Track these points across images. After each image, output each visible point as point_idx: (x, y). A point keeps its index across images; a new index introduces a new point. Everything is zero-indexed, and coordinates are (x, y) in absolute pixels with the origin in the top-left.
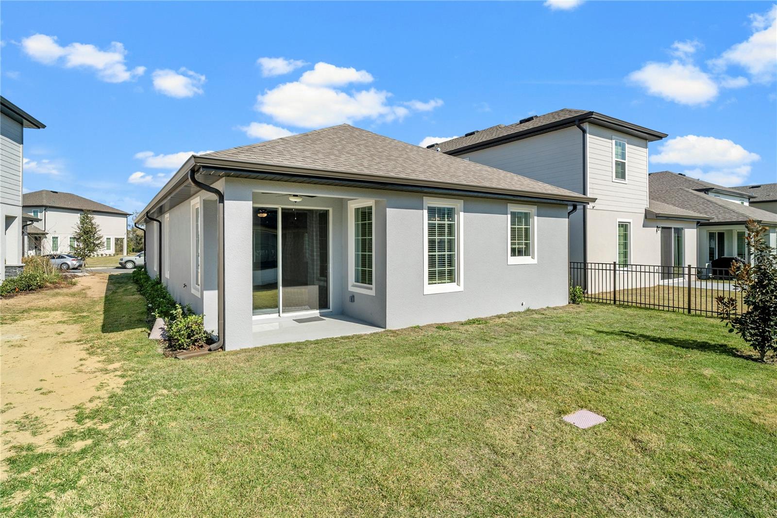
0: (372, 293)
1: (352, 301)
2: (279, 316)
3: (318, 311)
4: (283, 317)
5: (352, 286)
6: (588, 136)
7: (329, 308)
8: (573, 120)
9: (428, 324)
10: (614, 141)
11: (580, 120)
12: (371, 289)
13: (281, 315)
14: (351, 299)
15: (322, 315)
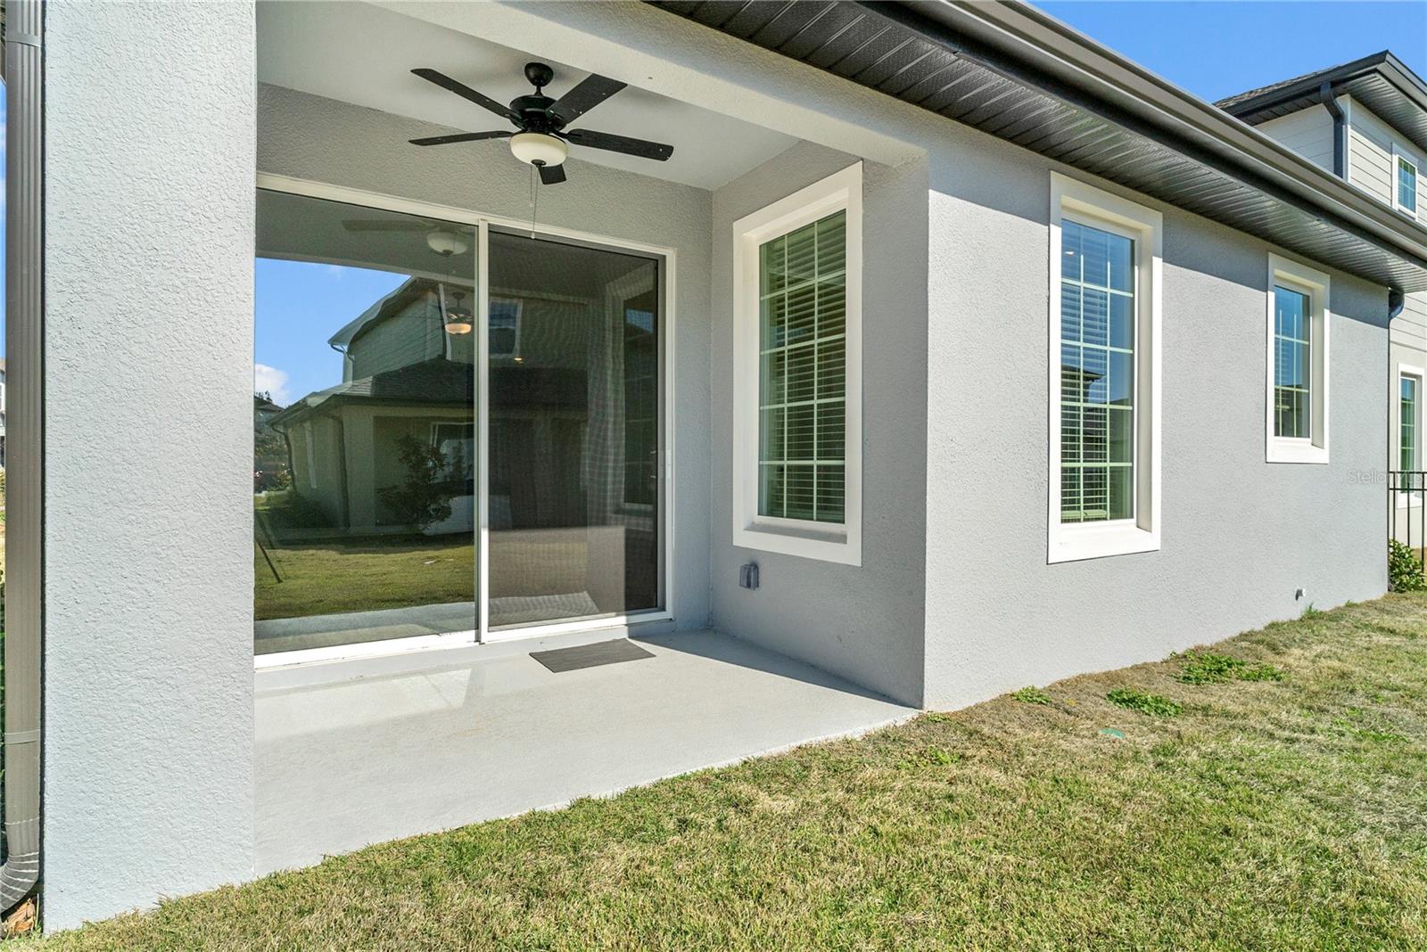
0: (849, 554)
1: (749, 585)
2: (478, 639)
3: (622, 620)
4: (494, 646)
5: (748, 529)
6: (1350, 132)
7: (663, 609)
8: (1314, 84)
9: (1064, 676)
10: (1396, 158)
11: (1334, 84)
12: (842, 539)
13: (486, 636)
14: (749, 577)
15: (637, 633)
